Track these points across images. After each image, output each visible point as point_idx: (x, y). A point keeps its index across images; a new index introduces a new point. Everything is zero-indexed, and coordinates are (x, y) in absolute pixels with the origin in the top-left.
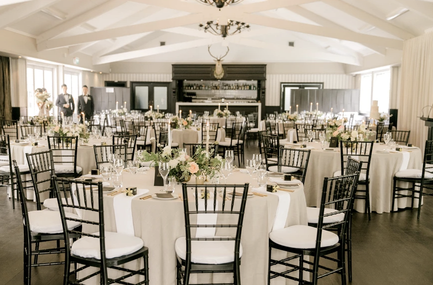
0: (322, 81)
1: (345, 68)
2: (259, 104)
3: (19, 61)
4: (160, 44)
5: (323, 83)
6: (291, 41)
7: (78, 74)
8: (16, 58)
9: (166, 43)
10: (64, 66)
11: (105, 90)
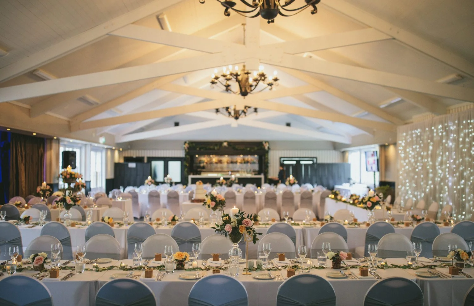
0: (315, 156)
1: (335, 146)
2: (262, 176)
3: (53, 141)
4: (173, 124)
5: (316, 158)
6: (288, 122)
7: (101, 151)
8: (51, 139)
9: (180, 124)
10: (91, 145)
11: (127, 165)
